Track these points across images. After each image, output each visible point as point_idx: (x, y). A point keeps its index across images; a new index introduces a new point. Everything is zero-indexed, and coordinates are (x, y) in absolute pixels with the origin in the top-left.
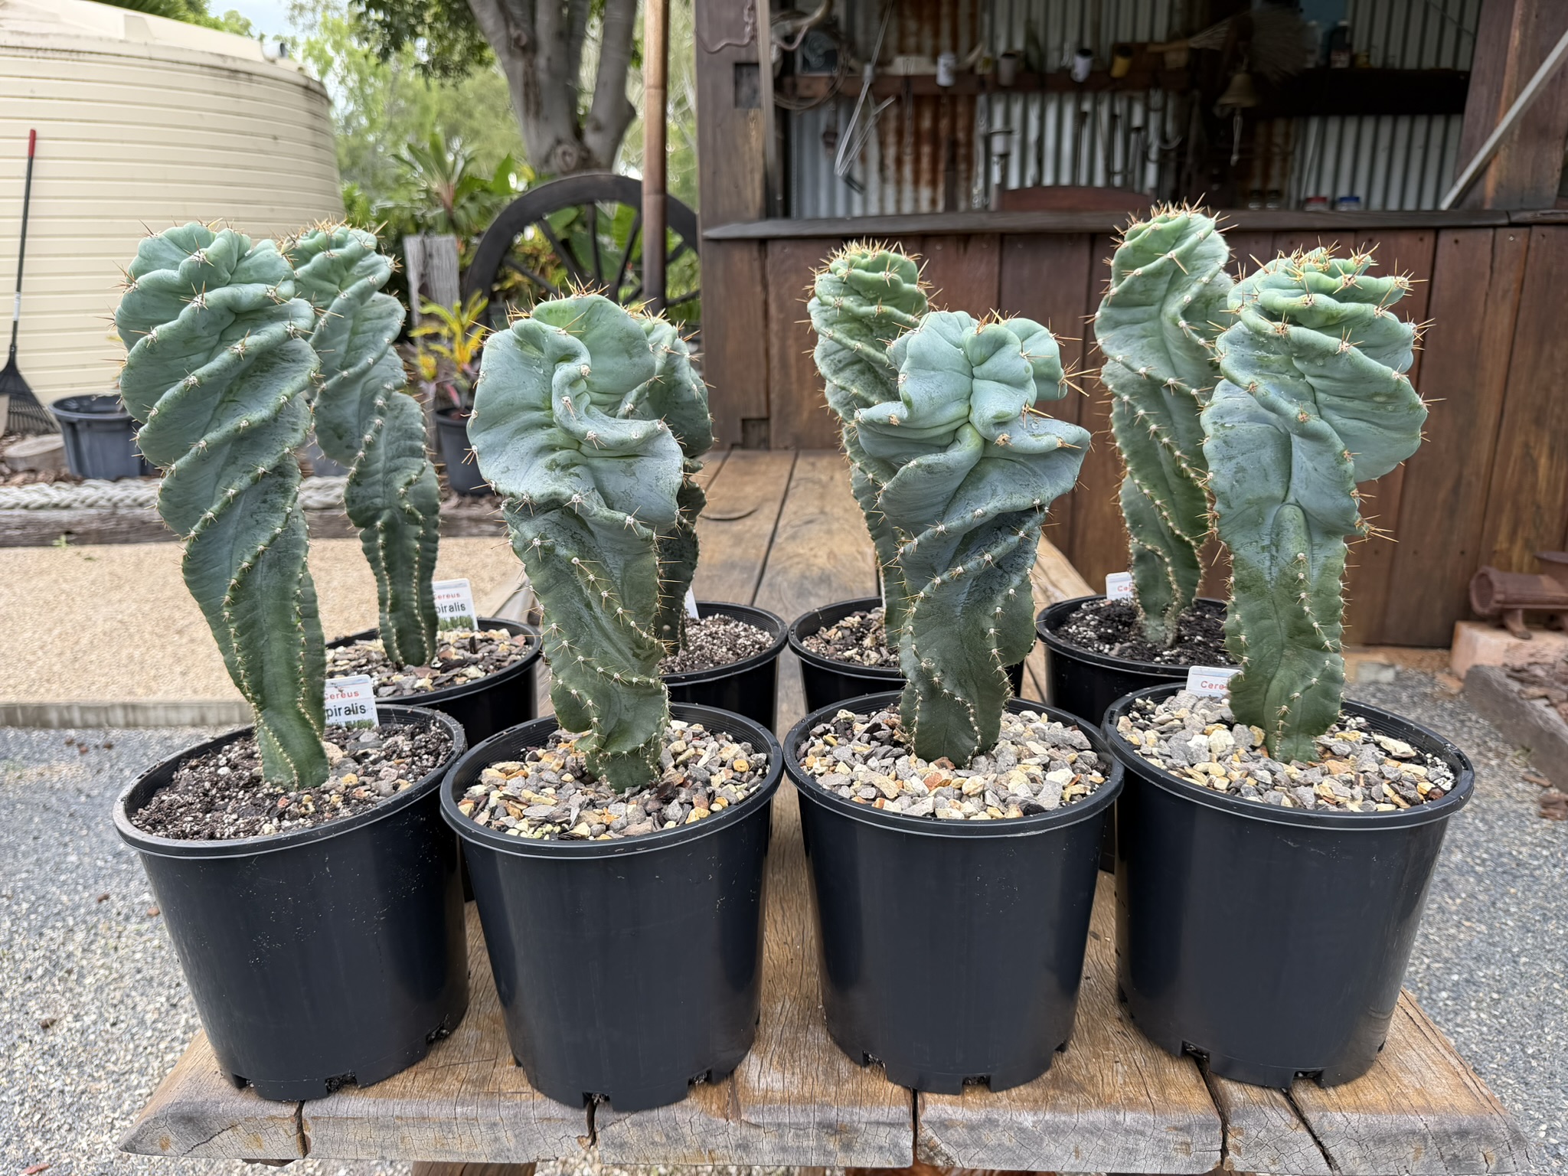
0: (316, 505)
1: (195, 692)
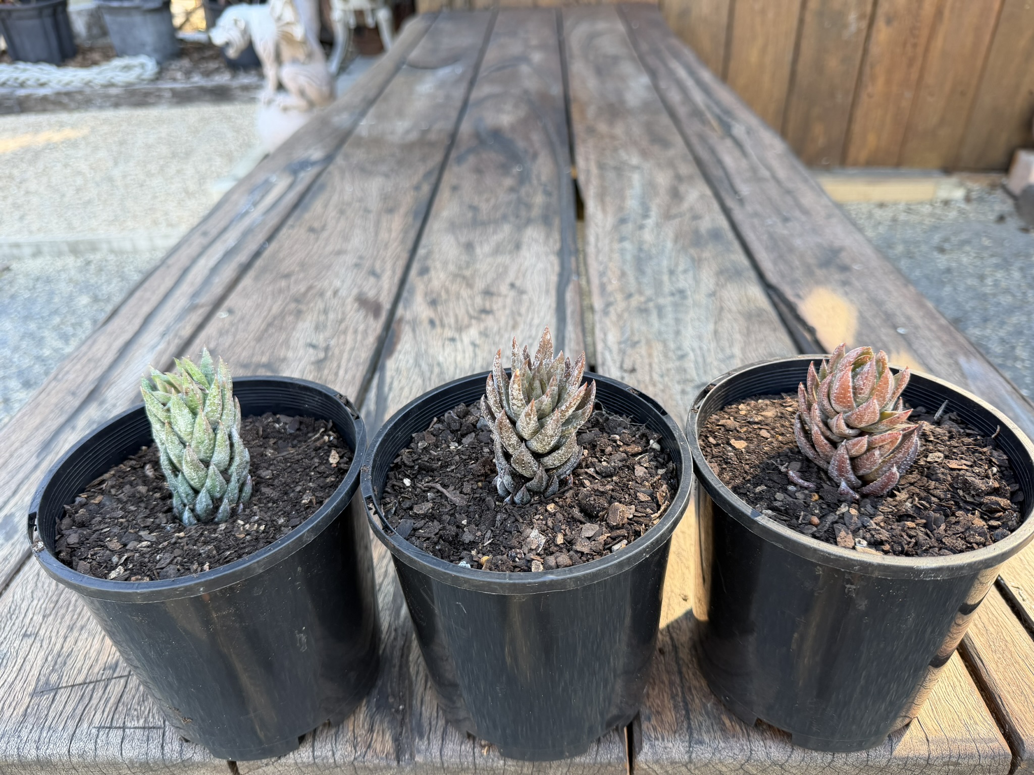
0: (120, 84)
1: (31, 232)
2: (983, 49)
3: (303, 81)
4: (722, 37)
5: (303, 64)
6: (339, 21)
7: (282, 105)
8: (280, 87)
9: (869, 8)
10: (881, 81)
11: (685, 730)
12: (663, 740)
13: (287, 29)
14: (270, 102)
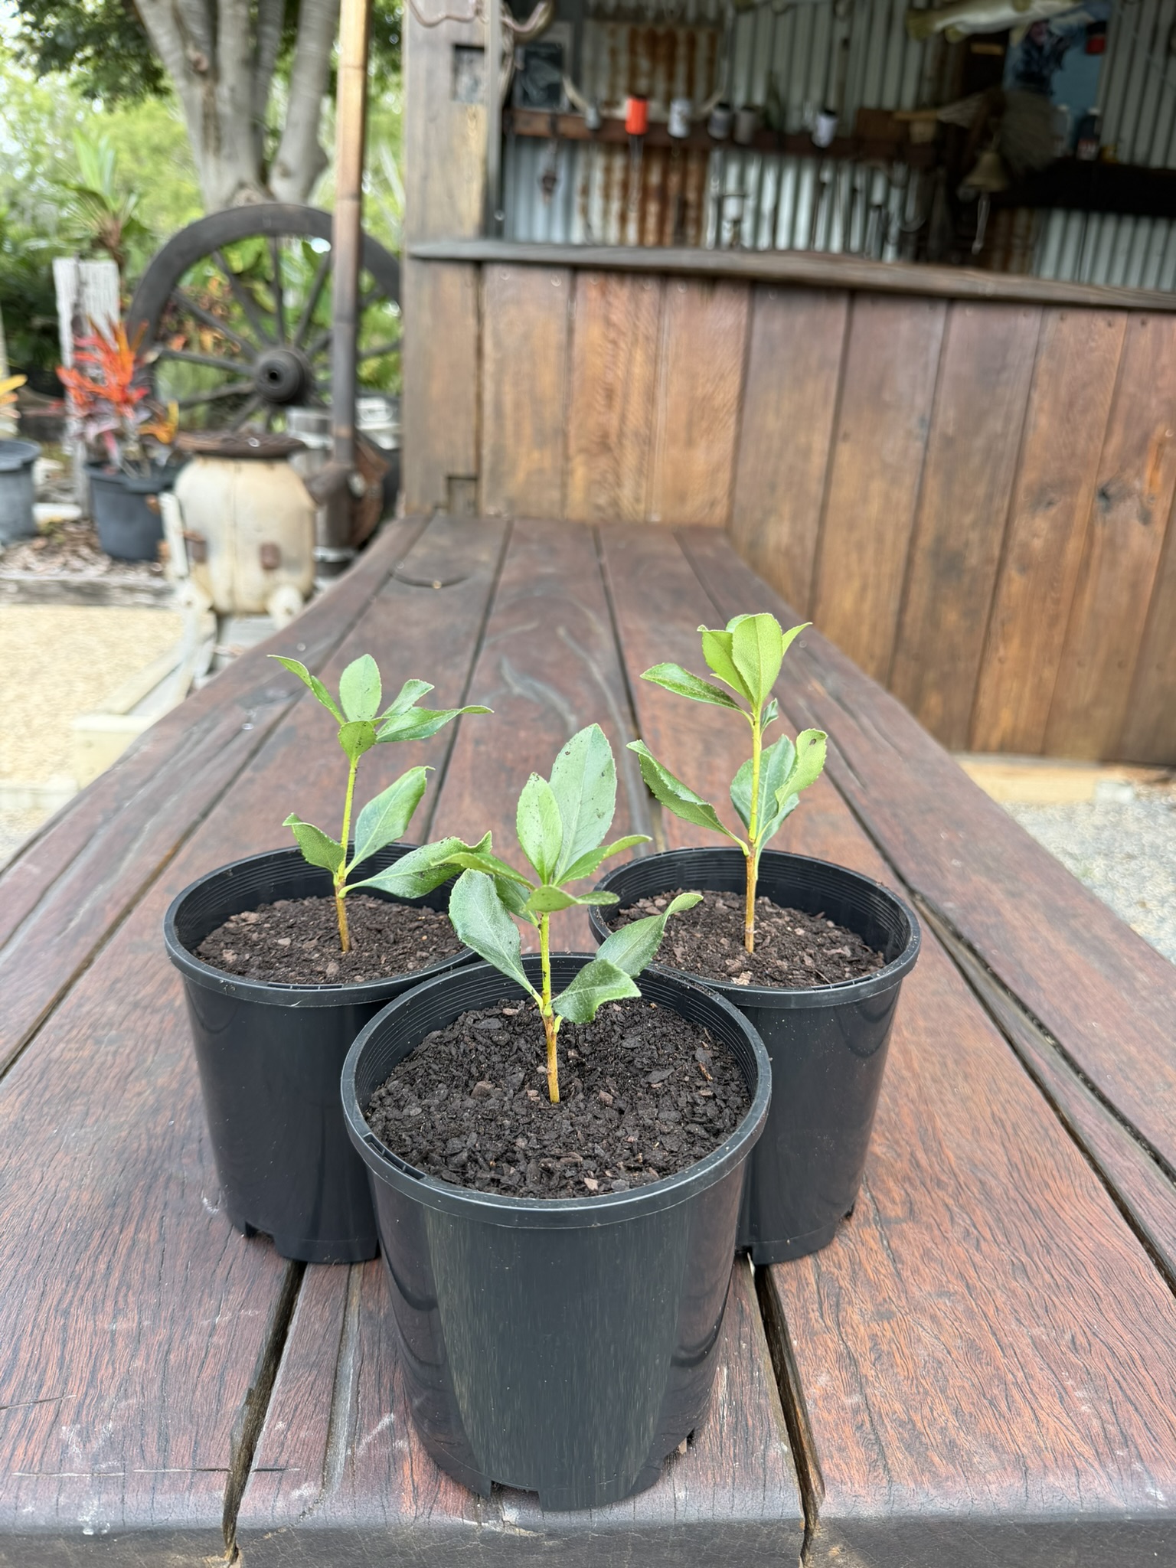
2: (1143, 611)
4: (807, 576)
9: (996, 552)
10: (1016, 642)
11: (881, 1471)
12: (853, 1484)
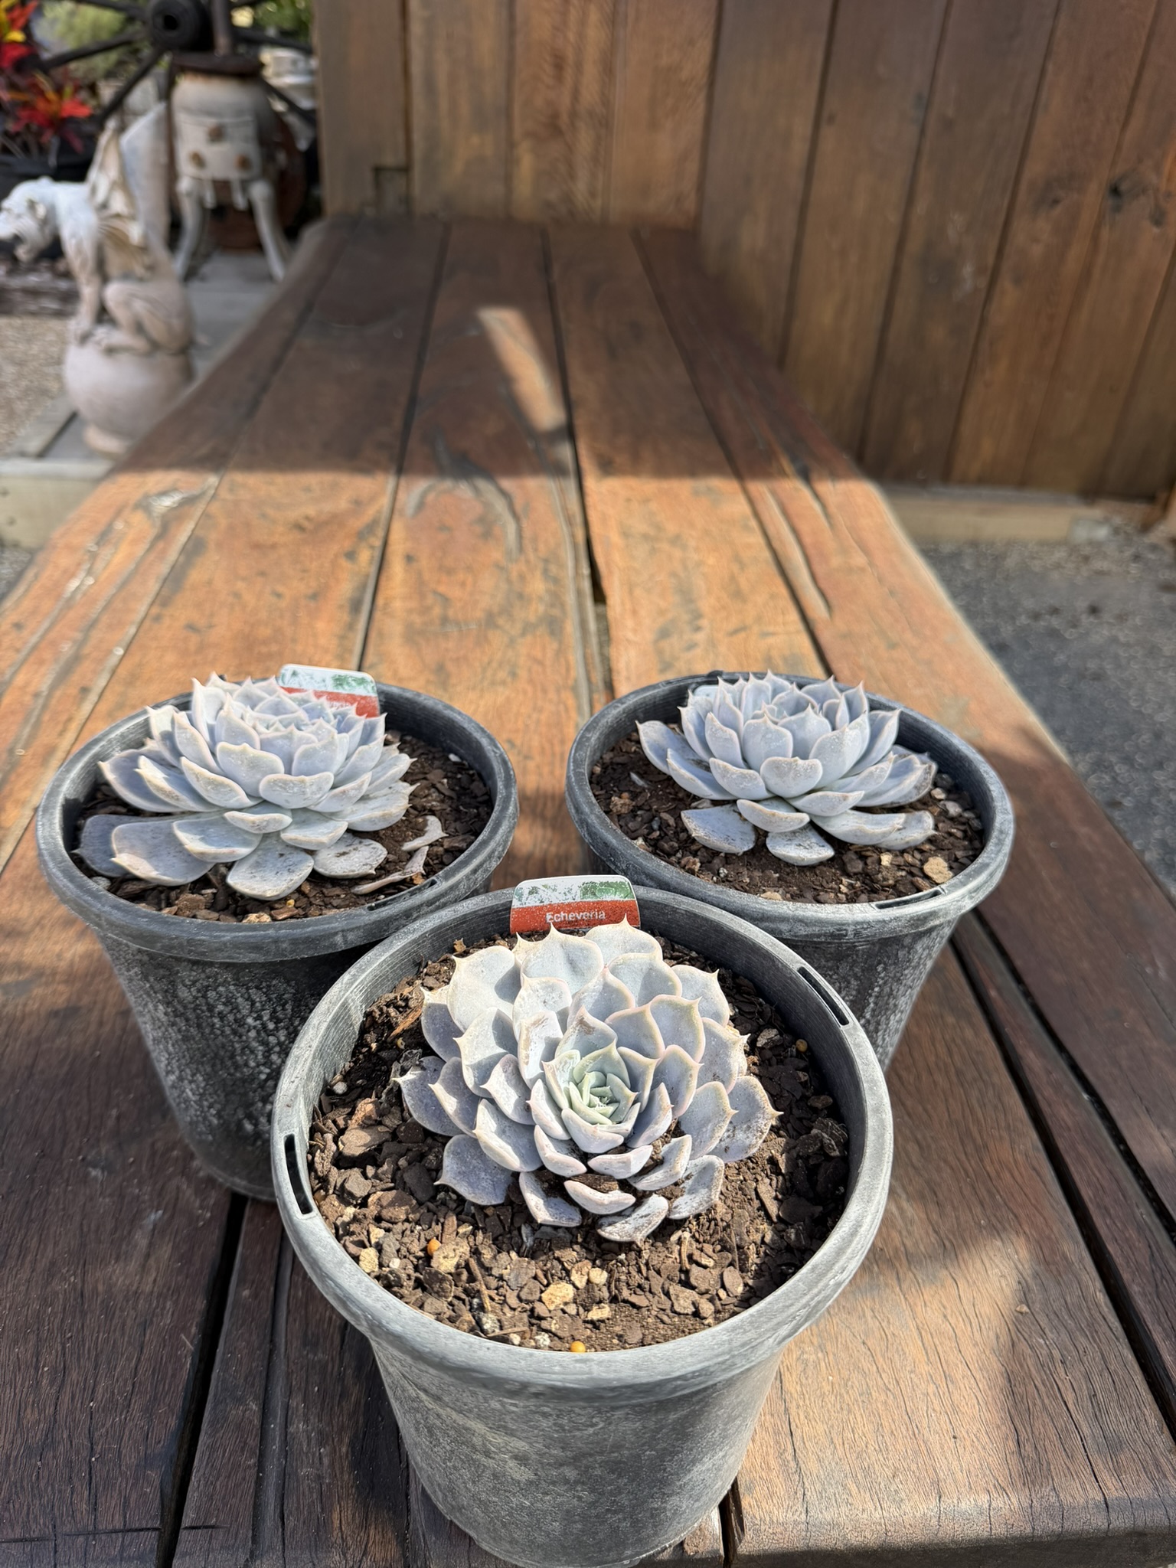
2: (1144, 328)
3: (139, 306)
4: (785, 285)
5: (141, 280)
6: (189, 194)
7: (105, 343)
8: (103, 315)
9: (991, 260)
10: (1003, 365)
13: (117, 223)
14: (84, 338)
